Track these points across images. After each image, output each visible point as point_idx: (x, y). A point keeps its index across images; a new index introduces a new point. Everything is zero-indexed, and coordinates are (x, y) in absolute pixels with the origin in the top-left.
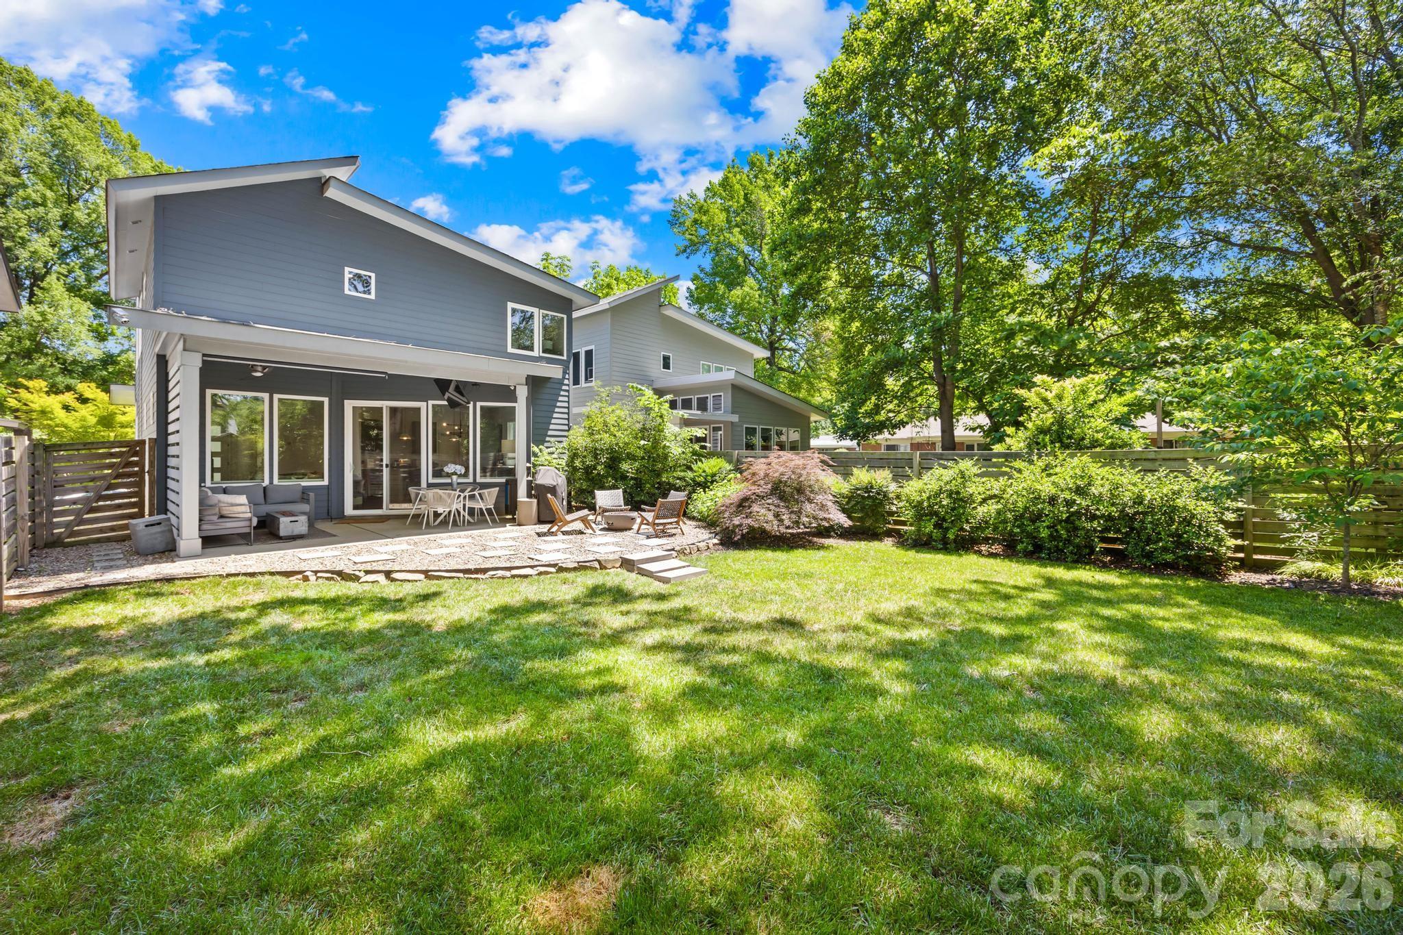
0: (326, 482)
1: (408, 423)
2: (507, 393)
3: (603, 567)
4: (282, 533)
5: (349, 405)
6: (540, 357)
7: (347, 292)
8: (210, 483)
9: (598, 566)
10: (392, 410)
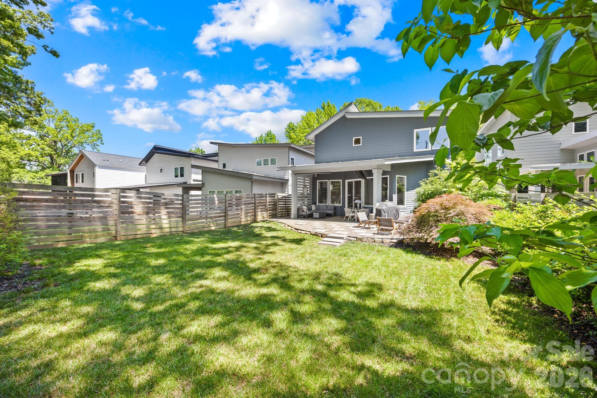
0: (341, 205)
1: (358, 184)
2: (370, 173)
3: (322, 237)
4: (314, 217)
5: (347, 181)
6: (432, 150)
7: (354, 145)
8: (317, 204)
9: (320, 236)
10: (356, 182)
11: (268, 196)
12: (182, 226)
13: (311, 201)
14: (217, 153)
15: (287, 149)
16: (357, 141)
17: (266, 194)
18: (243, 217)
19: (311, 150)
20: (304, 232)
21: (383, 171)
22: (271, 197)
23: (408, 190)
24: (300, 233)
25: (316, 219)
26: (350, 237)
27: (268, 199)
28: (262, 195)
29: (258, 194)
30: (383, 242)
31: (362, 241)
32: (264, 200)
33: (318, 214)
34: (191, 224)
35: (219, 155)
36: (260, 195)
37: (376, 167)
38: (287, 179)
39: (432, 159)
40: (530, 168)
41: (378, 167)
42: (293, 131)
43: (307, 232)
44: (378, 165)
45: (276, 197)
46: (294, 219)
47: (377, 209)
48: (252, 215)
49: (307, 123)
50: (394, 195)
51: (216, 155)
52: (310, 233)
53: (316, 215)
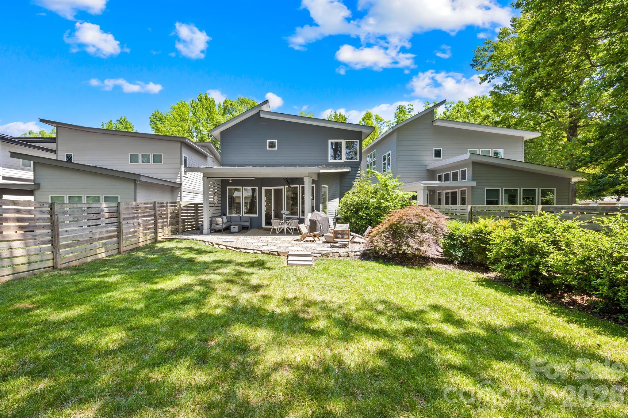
0: (257, 216)
3: (279, 255)
5: (264, 189)
6: (344, 162)
7: (268, 149)
8: (228, 215)
9: (277, 254)
10: (275, 190)
11: (169, 205)
12: (51, 257)
13: (220, 211)
14: (55, 138)
15: (179, 145)
16: (272, 145)
17: (167, 203)
18: (141, 235)
19: (204, 148)
20: (252, 251)
21: (313, 180)
22: (172, 206)
23: (329, 200)
24: (245, 252)
25: (234, 233)
26: (315, 253)
27: (170, 210)
28: (163, 203)
29: (158, 203)
30: (348, 256)
31: (328, 257)
32: (164, 210)
33: (237, 227)
34: (67, 253)
35: (59, 141)
36: (161, 203)
37: (307, 175)
38: (180, 182)
39: (348, 170)
40: (422, 183)
41: (309, 176)
42: (161, 122)
43: (255, 251)
44: (309, 173)
45: (178, 206)
46: (208, 234)
47: (310, 220)
48: (152, 233)
49: (179, 115)
50: (320, 205)
51: (53, 140)
52: (260, 252)
53: (234, 228)
